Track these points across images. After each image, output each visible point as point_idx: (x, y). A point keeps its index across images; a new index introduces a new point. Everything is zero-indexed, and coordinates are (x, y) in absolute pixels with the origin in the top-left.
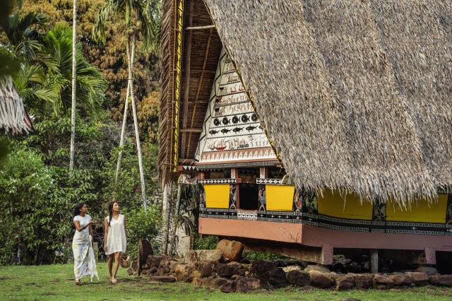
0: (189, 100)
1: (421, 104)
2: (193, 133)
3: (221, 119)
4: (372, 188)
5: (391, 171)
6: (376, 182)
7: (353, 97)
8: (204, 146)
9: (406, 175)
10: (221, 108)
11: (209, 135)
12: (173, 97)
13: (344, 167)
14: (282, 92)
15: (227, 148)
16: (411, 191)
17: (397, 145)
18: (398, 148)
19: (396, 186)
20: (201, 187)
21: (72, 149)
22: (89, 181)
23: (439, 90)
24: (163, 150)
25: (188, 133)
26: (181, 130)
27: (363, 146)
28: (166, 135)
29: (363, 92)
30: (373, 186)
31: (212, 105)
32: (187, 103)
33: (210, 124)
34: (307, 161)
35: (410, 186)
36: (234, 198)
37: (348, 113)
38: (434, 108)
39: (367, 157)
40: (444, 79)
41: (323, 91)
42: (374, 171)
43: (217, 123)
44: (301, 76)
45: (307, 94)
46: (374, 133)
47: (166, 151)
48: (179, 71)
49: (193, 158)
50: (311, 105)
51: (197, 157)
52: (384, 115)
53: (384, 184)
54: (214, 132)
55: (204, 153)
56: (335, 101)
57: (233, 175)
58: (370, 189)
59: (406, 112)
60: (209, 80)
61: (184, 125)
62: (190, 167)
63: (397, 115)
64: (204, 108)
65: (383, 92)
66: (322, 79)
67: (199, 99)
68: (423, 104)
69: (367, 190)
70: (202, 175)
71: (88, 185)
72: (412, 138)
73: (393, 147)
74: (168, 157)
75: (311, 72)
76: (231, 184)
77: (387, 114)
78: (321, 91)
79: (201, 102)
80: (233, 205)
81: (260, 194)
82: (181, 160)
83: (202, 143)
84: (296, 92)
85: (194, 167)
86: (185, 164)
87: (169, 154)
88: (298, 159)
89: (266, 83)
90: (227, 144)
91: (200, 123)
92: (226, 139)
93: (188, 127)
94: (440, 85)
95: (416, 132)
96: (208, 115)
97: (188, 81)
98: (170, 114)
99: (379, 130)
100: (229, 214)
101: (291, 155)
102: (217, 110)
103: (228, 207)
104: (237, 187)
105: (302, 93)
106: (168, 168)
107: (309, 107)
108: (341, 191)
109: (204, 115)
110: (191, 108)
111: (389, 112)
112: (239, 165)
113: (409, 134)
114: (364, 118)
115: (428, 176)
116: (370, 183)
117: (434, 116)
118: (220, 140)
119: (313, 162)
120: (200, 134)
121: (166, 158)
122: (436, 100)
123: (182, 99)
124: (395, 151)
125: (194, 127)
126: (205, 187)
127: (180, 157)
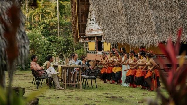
0: (81, 12)
1: (158, 12)
2: (84, 24)
3: (92, 19)
4: (135, 43)
5: (143, 37)
6: (137, 41)
7: (132, 11)
8: (88, 29)
9: (148, 38)
10: (92, 15)
11: (89, 25)
12: (75, 12)
13: (125, 36)
14: (105, 10)
15: (93, 30)
16: (149, 43)
17: (147, 27)
18: (147, 28)
19: (144, 42)
20: (87, 43)
21: (58, 29)
22: (64, 41)
23: (166, 7)
24: (74, 30)
25: (82, 24)
26: (79, 23)
27: (133, 28)
28: (74, 25)
29: (136, 9)
30: (135, 42)
31: (89, 14)
32: (80, 14)
33: (89, 21)
34: (112, 34)
35: (149, 42)
36: (96, 47)
37: (128, 17)
38: (163, 14)
39: (135, 32)
40: (169, 3)
41: (120, 9)
42: (136, 37)
43: (91, 21)
44: (113, 4)
45: (114, 10)
46: (138, 24)
47: (75, 31)
48: (76, 2)
49: (84, 33)
50: (115, 14)
51: (86, 33)
52: (143, 17)
53: (139, 41)
54: (90, 24)
55: (88, 31)
56: (124, 13)
57: (96, 39)
58: (134, 43)
59: (151, 16)
60: (88, 5)
61: (80, 21)
62: (83, 36)
63: (148, 17)
64: (87, 15)
65: (144, 8)
66: (120, 5)
67: (85, 12)
68: (159, 12)
69: (133, 43)
70: (88, 39)
71: (64, 42)
72: (153, 25)
73: (145, 28)
74: (76, 33)
75: (116, 3)
76: (95, 42)
77: (144, 16)
78: (119, 9)
79: (86, 13)
80: (96, 49)
81: (102, 45)
82: (80, 34)
83: (87, 27)
84: (110, 10)
85: (84, 36)
86: (81, 35)
87: (76, 31)
88: (108, 33)
89: (99, 7)
90: (94, 28)
91: (86, 20)
92: (93, 26)
93: (82, 22)
94: (167, 5)
95: (154, 23)
96: (88, 18)
97: (80, 6)
98: (75, 17)
99: (140, 23)
100: (95, 52)
101: (106, 32)
102: (91, 16)
103: (94, 50)
104: (97, 43)
105: (112, 10)
106: (76, 37)
107: (114, 15)
108: (123, 44)
109: (87, 18)
110: (82, 15)
111: (145, 15)
112: (96, 35)
113: (151, 23)
114: (135, 18)
115: (157, 38)
116: (134, 41)
117: (163, 17)
118: (92, 26)
119: (114, 34)
120: (86, 24)
121: (75, 33)
122: (165, 11)
123: (78, 12)
124: (146, 30)
125: (84, 22)
126: (88, 43)
127: (80, 32)
